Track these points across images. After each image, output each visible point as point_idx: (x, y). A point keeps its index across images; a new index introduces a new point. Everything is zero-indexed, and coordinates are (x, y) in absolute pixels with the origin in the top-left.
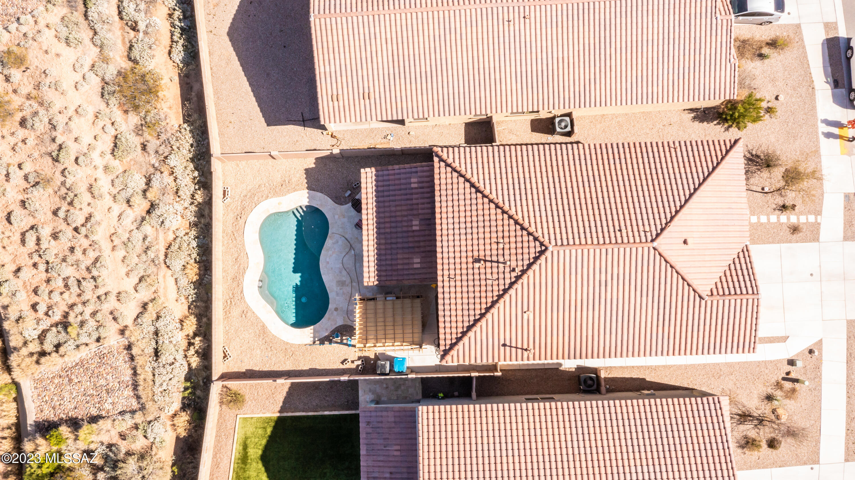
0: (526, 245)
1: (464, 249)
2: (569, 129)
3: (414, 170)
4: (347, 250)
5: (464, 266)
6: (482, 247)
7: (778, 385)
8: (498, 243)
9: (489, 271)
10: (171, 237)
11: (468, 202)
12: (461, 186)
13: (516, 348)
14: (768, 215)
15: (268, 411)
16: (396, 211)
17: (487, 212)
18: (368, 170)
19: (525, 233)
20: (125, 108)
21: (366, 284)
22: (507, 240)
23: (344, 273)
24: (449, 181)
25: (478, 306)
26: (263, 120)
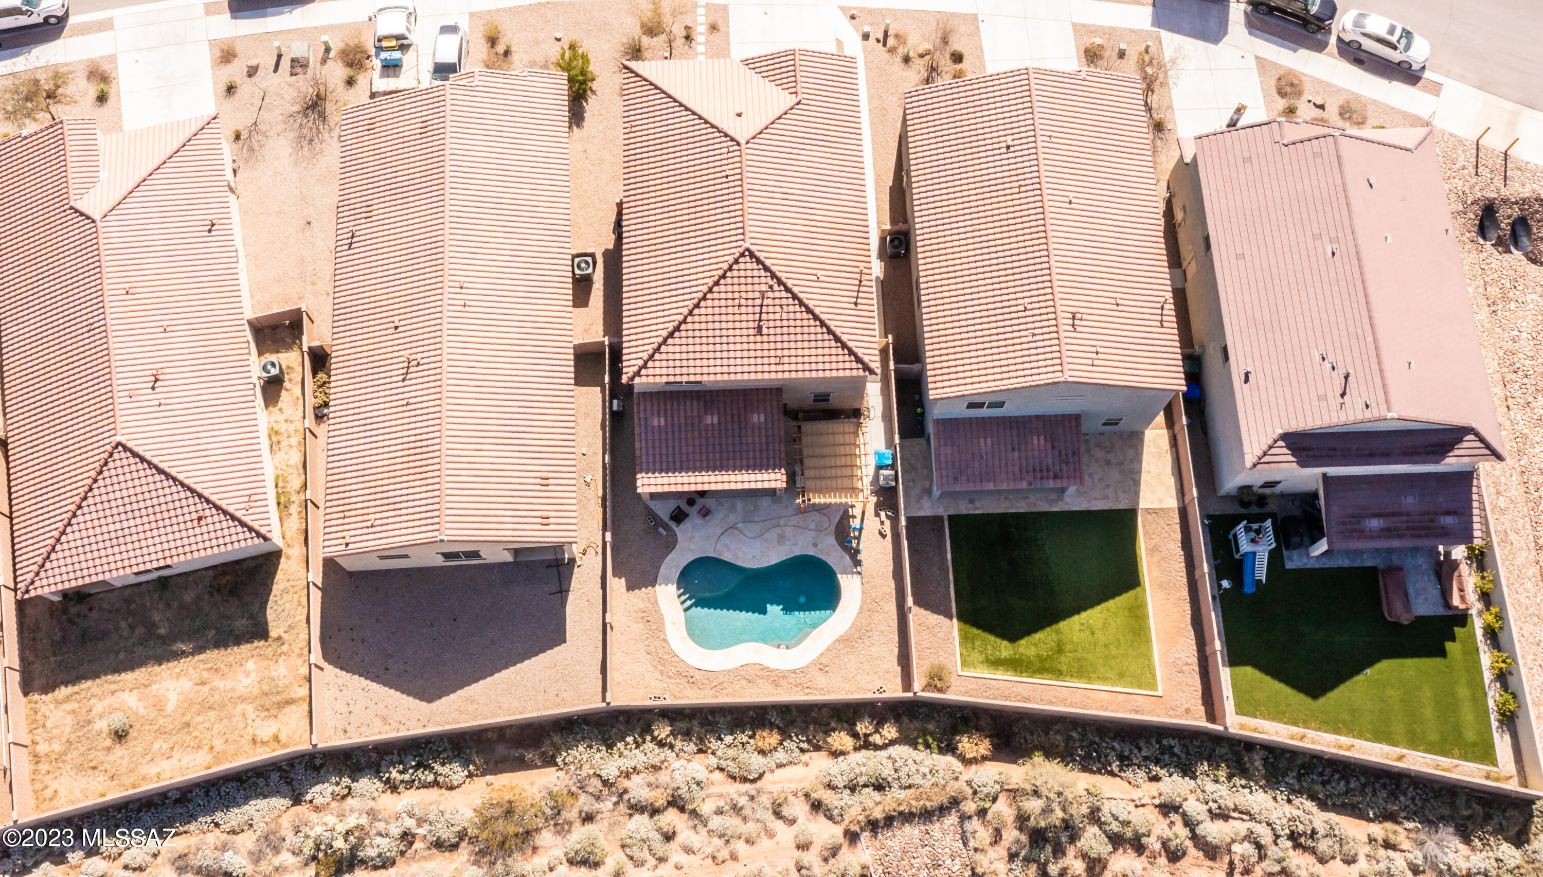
0: (742, 273)
1: (745, 346)
2: (589, 259)
3: (643, 422)
4: (737, 532)
5: (766, 346)
6: (744, 325)
7: (892, 51)
8: (740, 306)
9: (771, 316)
10: (718, 775)
11: (691, 341)
12: (671, 349)
13: (858, 291)
14: (697, 54)
15: (950, 633)
16: (694, 446)
17: (703, 318)
18: (639, 483)
19: (729, 274)
20: (529, 852)
21: (784, 485)
22: (736, 295)
23: (767, 536)
24: (664, 364)
25: (812, 330)
26: (556, 649)
